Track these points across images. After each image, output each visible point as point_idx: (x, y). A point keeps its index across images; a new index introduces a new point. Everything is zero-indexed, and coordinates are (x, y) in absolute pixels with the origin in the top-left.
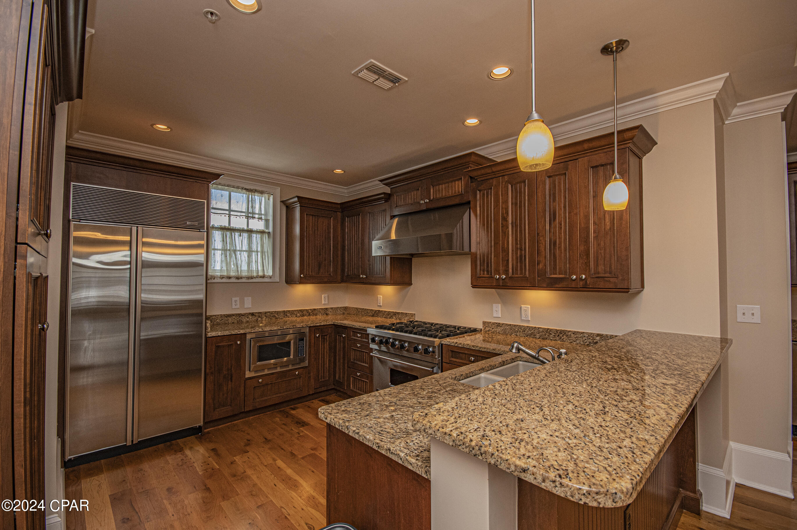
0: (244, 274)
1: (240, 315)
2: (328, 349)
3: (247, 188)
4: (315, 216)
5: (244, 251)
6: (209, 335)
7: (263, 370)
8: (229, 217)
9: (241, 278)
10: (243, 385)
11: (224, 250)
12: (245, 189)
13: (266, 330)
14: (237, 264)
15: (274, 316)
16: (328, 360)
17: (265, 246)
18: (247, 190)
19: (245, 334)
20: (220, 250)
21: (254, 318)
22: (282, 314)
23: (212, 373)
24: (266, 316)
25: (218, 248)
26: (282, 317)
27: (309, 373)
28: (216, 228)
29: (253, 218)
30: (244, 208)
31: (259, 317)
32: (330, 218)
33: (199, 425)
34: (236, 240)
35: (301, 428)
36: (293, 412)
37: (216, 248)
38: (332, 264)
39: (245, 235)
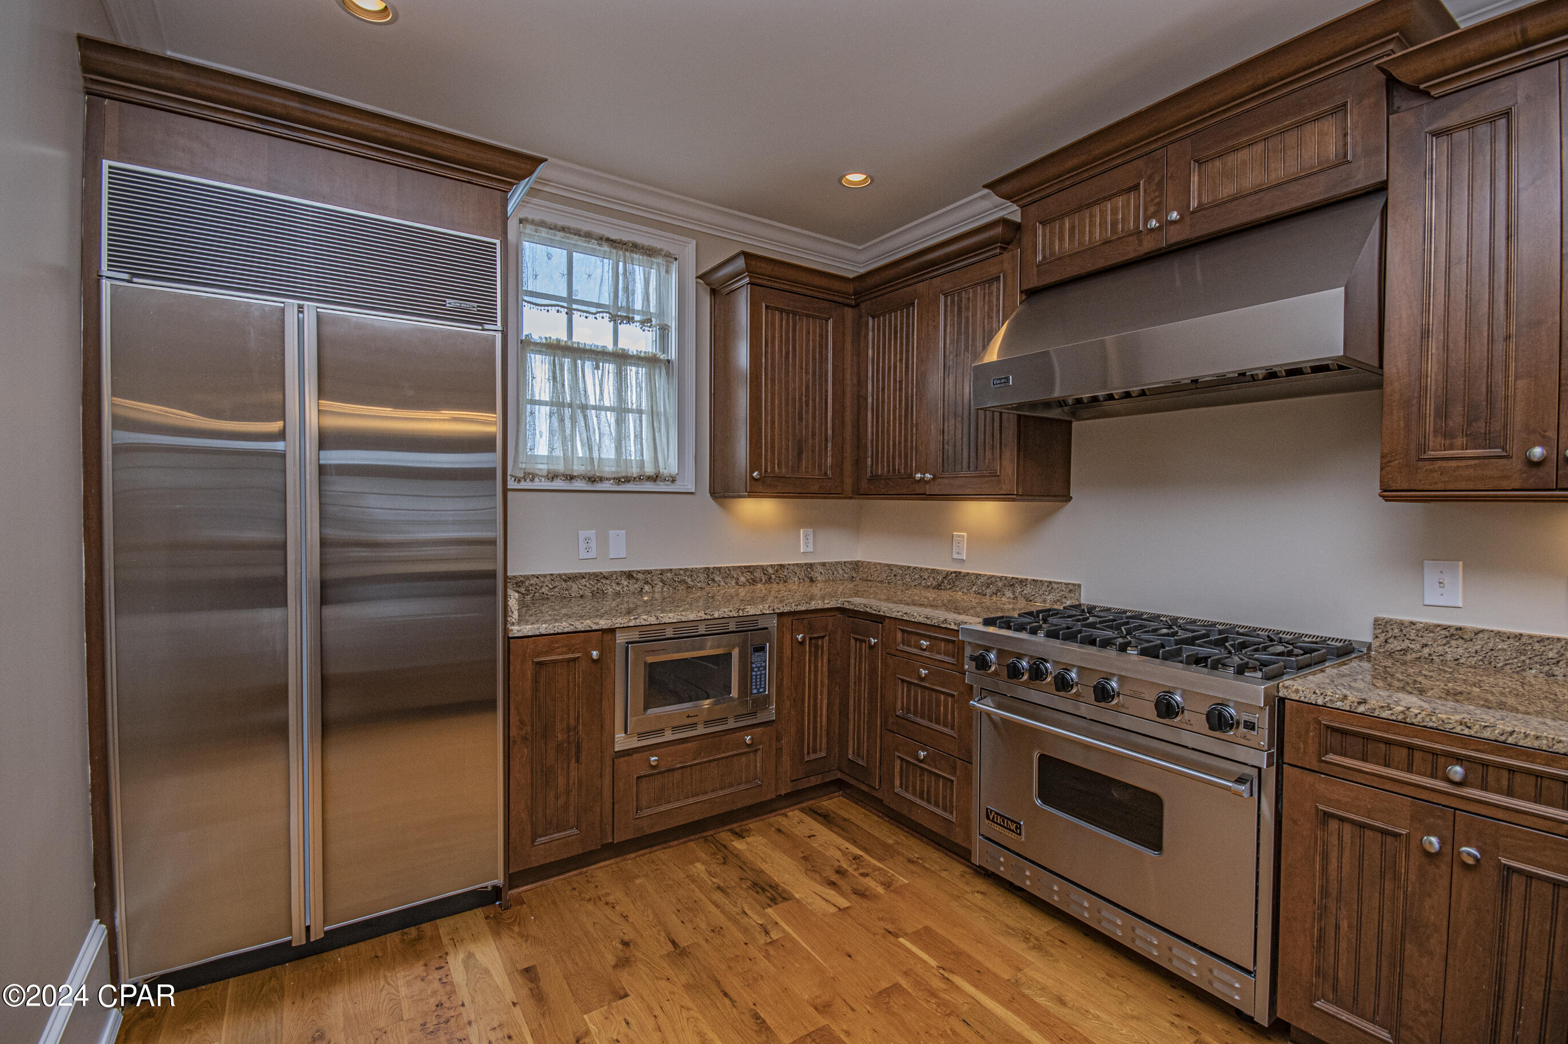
0: (609, 470)
1: (598, 577)
2: (826, 673)
3: (613, 237)
4: (788, 313)
5: (607, 409)
6: (515, 630)
7: (661, 731)
8: (570, 314)
9: (601, 479)
10: (608, 770)
11: (557, 404)
12: (608, 240)
13: (667, 620)
14: (589, 439)
15: (683, 582)
16: (825, 702)
17: (660, 395)
18: (613, 243)
19: (612, 631)
20: (545, 404)
21: (635, 587)
22: (702, 577)
23: (525, 739)
24: (662, 581)
25: (542, 399)
26: (704, 585)
27: (779, 739)
28: (536, 344)
29: (630, 320)
30: (607, 295)
31: (647, 583)
32: (827, 321)
33: (495, 882)
34: (587, 378)
35: (769, 911)
36: (739, 845)
37: (537, 398)
38: (830, 445)
39: (610, 368)
